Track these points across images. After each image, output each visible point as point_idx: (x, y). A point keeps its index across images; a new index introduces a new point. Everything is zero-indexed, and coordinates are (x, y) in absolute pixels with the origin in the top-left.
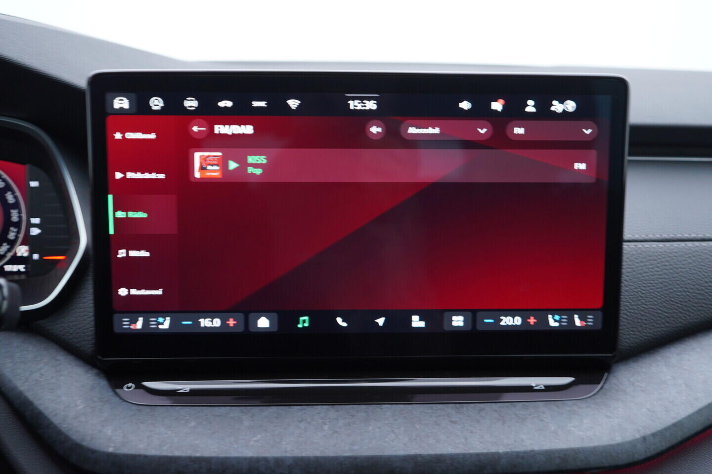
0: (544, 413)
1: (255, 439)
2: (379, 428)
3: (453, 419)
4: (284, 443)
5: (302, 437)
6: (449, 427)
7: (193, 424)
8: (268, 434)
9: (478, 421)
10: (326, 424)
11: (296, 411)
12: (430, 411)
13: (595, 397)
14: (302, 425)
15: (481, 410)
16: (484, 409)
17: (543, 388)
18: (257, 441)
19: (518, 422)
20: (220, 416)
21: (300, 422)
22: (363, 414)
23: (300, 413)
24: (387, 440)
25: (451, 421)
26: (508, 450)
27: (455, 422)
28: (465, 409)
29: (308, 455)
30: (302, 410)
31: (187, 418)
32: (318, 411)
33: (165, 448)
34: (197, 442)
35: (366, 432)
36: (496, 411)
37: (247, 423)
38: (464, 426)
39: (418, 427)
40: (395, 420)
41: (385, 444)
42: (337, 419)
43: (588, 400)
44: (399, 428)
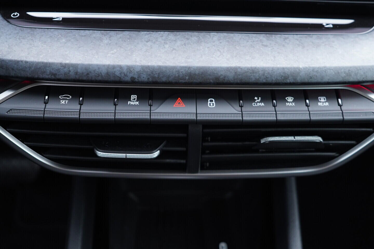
0: (333, 42)
1: (112, 52)
2: (208, 48)
3: (265, 43)
4: (134, 55)
5: (149, 52)
6: (261, 49)
7: (64, 41)
8: (122, 49)
9: (284, 46)
10: (167, 44)
11: (144, 35)
12: (247, 38)
13: (371, 33)
14: (149, 44)
15: (286, 39)
16: (288, 38)
17: (331, 26)
18: (113, 54)
19: (314, 47)
20: (85, 36)
21: (147, 42)
22: (195, 38)
23: (147, 36)
24: (214, 56)
25: (262, 45)
26: (307, 66)
27: (266, 46)
28: (273, 37)
29: (153, 65)
30: (150, 34)
31: (59, 36)
32: (161, 35)
33: (41, 56)
34: (67, 53)
35: (198, 50)
36: (297, 40)
37: (105, 41)
38: (273, 48)
39: (238, 48)
40: (221, 43)
41: (213, 59)
42: (175, 41)
43: (367, 35)
44: (224, 48)
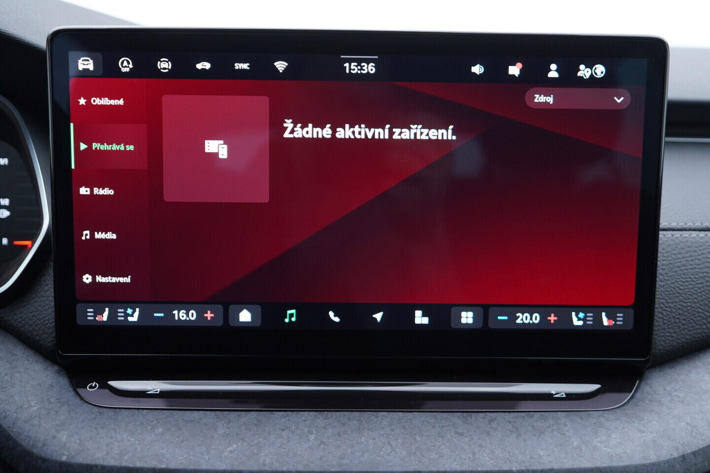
0: (565, 425)
1: (229, 449)
2: (374, 439)
3: (460, 430)
4: (262, 454)
5: (284, 448)
6: (454, 439)
7: (160, 430)
8: (245, 444)
9: (488, 433)
10: (312, 433)
11: (280, 418)
12: (433, 421)
13: (626, 407)
14: (285, 434)
15: (491, 421)
16: (495, 419)
17: (564, 396)
18: (231, 452)
19: (535, 435)
20: (192, 421)
21: (283, 430)
22: (355, 422)
23: (283, 420)
24: (382, 453)
25: (456, 433)
26: (523, 468)
27: (462, 434)
28: (473, 418)
29: (289, 470)
30: (287, 416)
31: (154, 423)
32: (304, 418)
33: (126, 458)
34: (163, 452)
35: (357, 443)
36: (510, 422)
37: (221, 431)
38: (472, 438)
39: (418, 438)
40: (392, 430)
41: (379, 459)
42: (325, 428)
43: (618, 411)
44: (396, 440)
